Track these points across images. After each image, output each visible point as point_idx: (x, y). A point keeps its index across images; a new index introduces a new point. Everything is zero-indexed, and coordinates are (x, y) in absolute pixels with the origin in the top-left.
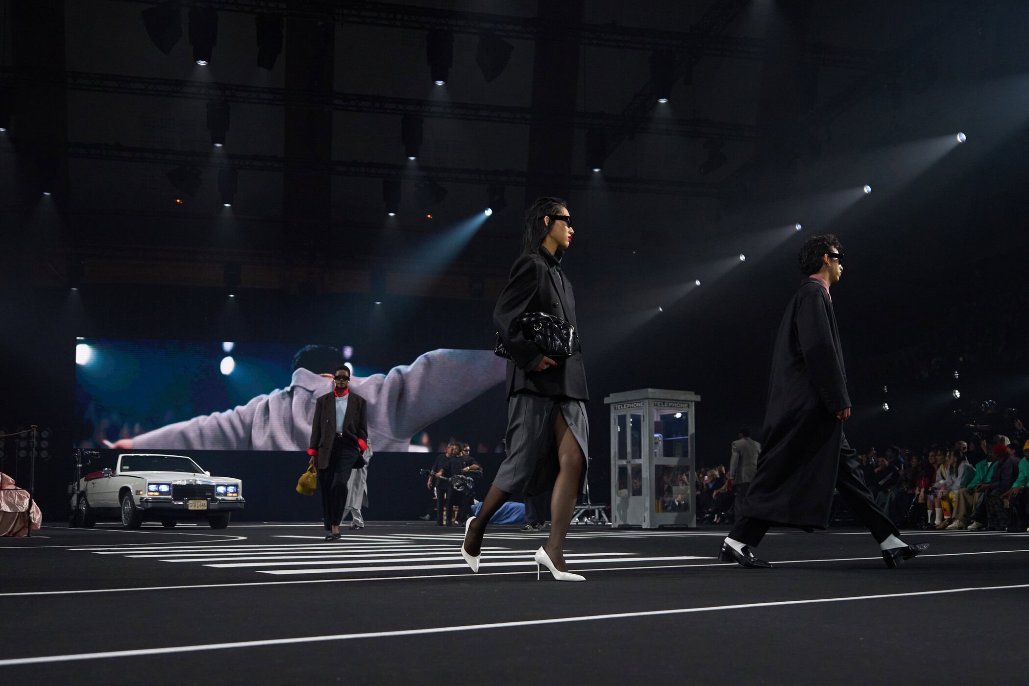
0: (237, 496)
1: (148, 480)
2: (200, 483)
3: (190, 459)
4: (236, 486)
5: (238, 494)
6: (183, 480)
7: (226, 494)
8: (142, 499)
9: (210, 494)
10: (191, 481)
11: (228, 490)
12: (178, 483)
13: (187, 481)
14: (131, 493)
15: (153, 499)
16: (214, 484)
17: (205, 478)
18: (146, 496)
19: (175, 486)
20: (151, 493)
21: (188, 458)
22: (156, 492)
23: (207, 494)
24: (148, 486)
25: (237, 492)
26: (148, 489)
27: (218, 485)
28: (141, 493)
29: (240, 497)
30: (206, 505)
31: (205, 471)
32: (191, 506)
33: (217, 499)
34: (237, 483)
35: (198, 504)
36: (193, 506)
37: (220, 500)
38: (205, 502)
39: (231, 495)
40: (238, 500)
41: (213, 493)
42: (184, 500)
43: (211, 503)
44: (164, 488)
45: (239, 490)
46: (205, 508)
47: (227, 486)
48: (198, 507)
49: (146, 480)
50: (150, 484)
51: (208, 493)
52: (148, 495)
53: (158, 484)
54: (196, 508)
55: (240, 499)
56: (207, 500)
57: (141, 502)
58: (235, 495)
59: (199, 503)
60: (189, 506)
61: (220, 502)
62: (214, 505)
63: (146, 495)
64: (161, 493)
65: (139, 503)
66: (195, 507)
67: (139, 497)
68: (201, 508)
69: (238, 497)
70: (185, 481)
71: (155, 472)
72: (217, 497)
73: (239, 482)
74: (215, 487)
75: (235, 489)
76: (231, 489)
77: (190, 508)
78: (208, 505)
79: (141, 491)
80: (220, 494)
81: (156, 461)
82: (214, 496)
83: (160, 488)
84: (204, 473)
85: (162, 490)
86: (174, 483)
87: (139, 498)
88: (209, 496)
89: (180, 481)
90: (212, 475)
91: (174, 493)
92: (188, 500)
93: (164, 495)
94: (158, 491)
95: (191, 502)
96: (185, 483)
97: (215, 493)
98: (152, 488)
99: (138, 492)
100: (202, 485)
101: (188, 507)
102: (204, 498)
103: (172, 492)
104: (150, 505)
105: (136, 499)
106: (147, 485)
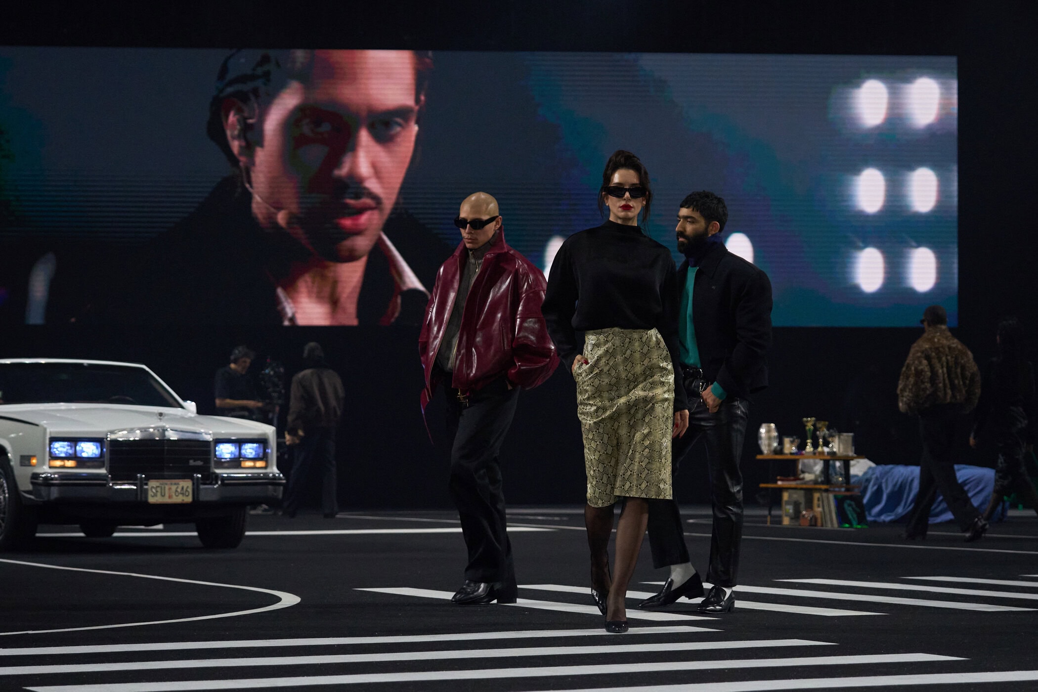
0: (266, 468)
1: (48, 431)
2: (173, 436)
3: (147, 369)
4: (262, 441)
5: (267, 462)
6: (131, 430)
7: (236, 462)
8: (35, 476)
9: (199, 463)
10: (151, 430)
11: (243, 452)
12: (121, 436)
13: (143, 430)
14: (8, 460)
15: (64, 477)
16: (209, 438)
17: (183, 419)
18: (45, 470)
19: (114, 442)
20: (58, 463)
21: (144, 367)
22: (68, 458)
23: (192, 463)
24: (50, 444)
25: (264, 457)
26: (50, 453)
27: (219, 441)
28: (34, 461)
29: (274, 470)
30: (190, 490)
31: (185, 399)
32: (155, 495)
33: (217, 476)
34: (265, 434)
35: (170, 489)
36: (159, 494)
37: (223, 479)
38: (187, 484)
39: (249, 464)
40: (268, 478)
41: (207, 461)
42: (136, 479)
43: (202, 487)
44: (89, 450)
45: (269, 451)
46: (189, 499)
47: (240, 442)
48: (170, 497)
49: (45, 429)
50: (53, 440)
51: (195, 460)
52: (50, 467)
53: (74, 441)
54: (166, 500)
55: (274, 475)
56: (192, 478)
57: (32, 483)
58: (259, 464)
59: (174, 488)
60: (150, 493)
61: (223, 484)
62: (211, 492)
63: (46, 468)
64: (82, 462)
65: (30, 487)
66: (163, 496)
67: (29, 471)
68: (178, 499)
69: (268, 471)
70: (138, 432)
71: (62, 406)
72: (218, 471)
73: (269, 430)
74: (212, 444)
75: (261, 450)
76: (249, 450)
77: (152, 500)
78: (196, 491)
79: (34, 456)
80: (221, 463)
81: (64, 377)
82: (209, 468)
83: (78, 448)
84: (182, 407)
85: (84, 455)
86: (110, 437)
87: (30, 475)
88: (197, 470)
89: (125, 432)
90: (201, 411)
91: (111, 460)
92: (148, 478)
93: (89, 467)
94: (74, 457)
95: (153, 484)
96: (137, 436)
97: (213, 459)
98: (61, 448)
99: (25, 460)
100: (178, 440)
101: (146, 497)
102: (186, 474)
103: (107, 457)
104: (55, 493)
105: (22, 476)
106: (47, 442)
